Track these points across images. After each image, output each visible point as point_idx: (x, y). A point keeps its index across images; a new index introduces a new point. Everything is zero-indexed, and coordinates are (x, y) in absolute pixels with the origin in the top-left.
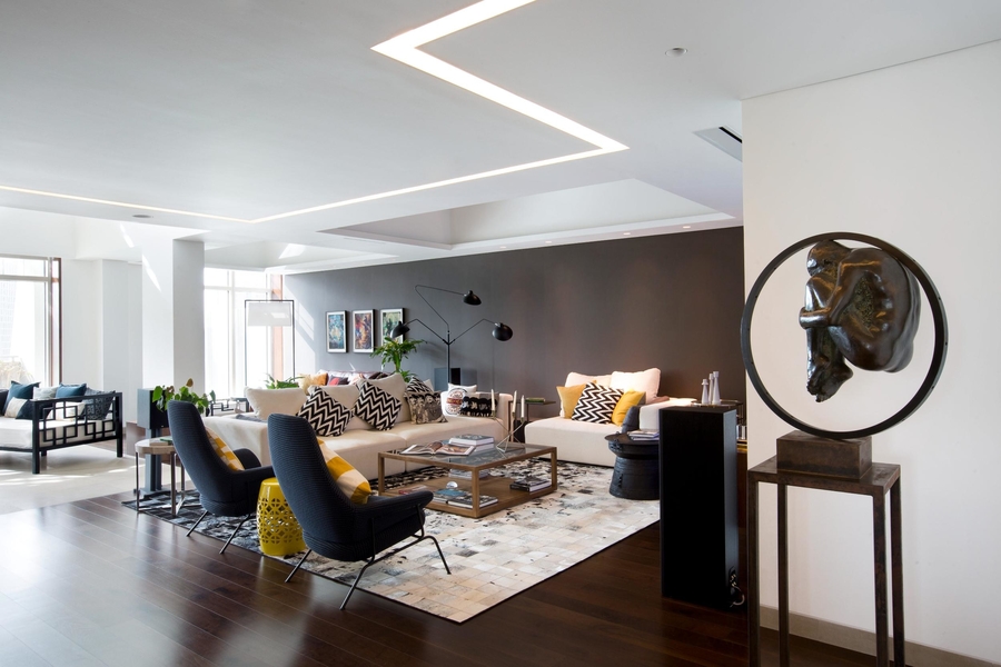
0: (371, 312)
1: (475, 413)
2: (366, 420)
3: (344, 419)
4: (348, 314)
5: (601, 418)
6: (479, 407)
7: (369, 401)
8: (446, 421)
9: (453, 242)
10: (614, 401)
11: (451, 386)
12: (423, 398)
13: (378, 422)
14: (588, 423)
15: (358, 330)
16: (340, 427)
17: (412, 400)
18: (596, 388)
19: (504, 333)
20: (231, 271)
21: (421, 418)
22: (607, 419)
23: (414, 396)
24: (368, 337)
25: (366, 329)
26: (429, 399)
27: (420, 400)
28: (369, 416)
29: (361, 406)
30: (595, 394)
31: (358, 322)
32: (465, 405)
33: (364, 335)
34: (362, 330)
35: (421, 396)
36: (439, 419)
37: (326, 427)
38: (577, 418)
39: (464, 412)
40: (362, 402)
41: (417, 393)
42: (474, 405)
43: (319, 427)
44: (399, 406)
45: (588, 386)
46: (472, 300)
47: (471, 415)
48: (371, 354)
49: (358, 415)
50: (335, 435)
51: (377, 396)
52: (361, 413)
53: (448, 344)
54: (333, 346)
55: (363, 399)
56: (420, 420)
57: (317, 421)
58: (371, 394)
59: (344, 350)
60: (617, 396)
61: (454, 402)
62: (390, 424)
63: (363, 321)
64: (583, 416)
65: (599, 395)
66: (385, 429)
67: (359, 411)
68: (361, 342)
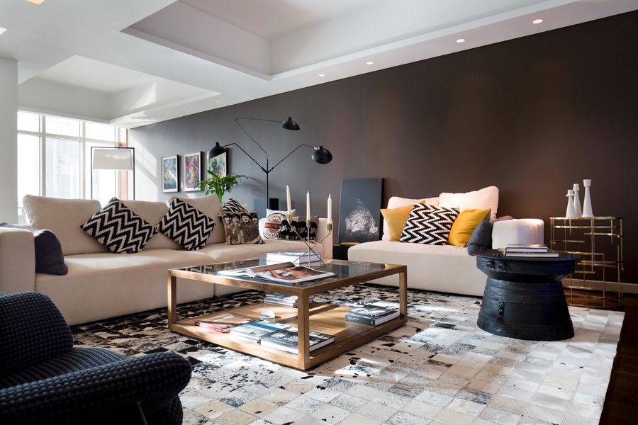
0: (199, 154)
1: (293, 236)
2: (172, 238)
3: (144, 235)
4: (179, 158)
5: (436, 239)
6: (298, 231)
7: (177, 217)
8: (263, 243)
9: (272, 72)
10: (450, 221)
11: (269, 212)
12: (239, 217)
13: (186, 241)
14: (421, 246)
15: (188, 171)
16: (137, 243)
17: (227, 219)
18: (427, 208)
19: (324, 157)
20: (82, 121)
21: (236, 238)
22: (443, 240)
23: (229, 215)
24: (196, 177)
25: (195, 170)
26: (245, 219)
27: (235, 219)
28: (175, 234)
29: (167, 222)
30: (426, 214)
31: (188, 164)
32: (284, 228)
33: (192, 175)
34: (191, 170)
35: (236, 215)
36: (256, 240)
37: (119, 243)
38: (406, 241)
39: (282, 235)
40: (168, 218)
41: (232, 212)
42: (293, 229)
43: (109, 242)
44: (212, 225)
45: (416, 206)
46: (290, 126)
47: (290, 239)
48: (198, 191)
49: (163, 232)
50: (129, 252)
51: (186, 212)
52: (167, 229)
53: (267, 172)
54: (167, 186)
55: (170, 215)
56: (234, 240)
57: (107, 235)
58: (180, 210)
59: (176, 190)
60: (453, 215)
61: (272, 226)
62: (200, 243)
63: (192, 163)
64: (413, 237)
65: (431, 215)
66: (194, 248)
67: (164, 227)
68: (190, 181)
